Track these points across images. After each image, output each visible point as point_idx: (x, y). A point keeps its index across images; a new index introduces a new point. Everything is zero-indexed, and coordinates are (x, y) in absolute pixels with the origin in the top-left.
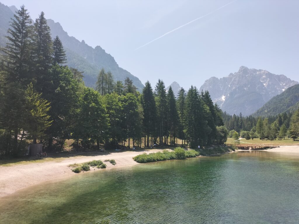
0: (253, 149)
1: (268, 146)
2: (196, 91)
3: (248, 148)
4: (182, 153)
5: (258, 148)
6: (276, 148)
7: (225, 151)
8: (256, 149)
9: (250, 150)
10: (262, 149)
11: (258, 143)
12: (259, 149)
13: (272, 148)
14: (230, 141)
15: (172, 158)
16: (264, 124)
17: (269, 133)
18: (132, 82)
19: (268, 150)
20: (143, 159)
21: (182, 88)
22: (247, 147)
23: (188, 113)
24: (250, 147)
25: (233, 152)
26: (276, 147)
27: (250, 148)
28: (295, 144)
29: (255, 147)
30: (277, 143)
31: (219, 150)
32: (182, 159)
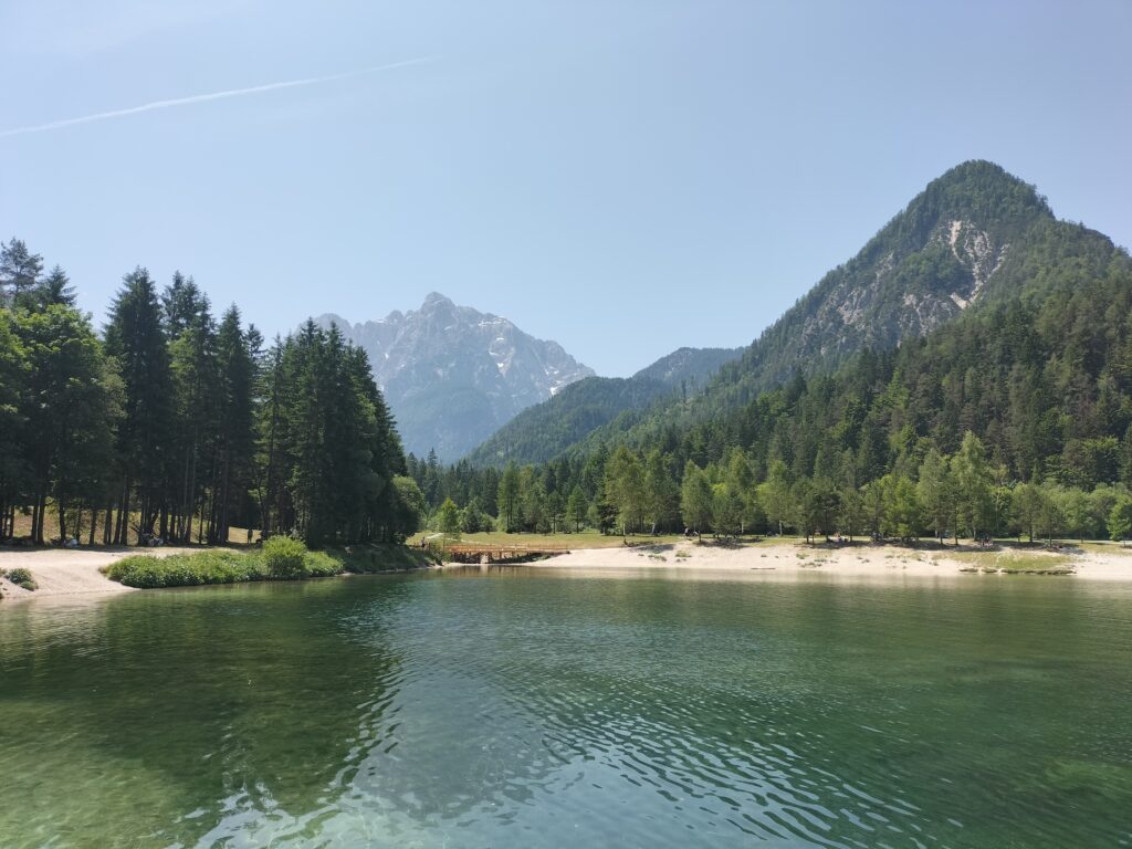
0: (491, 561)
1: (536, 550)
2: (336, 338)
3: (477, 558)
4: (297, 557)
5: (509, 556)
6: (560, 557)
7: (416, 562)
8: (501, 561)
9: (484, 563)
10: (519, 560)
12: (510, 560)
13: (549, 556)
15: (255, 578)
16: (523, 483)
17: (537, 513)
18: (39, 264)
19: (539, 563)
20: (151, 573)
22: (474, 557)
23: (306, 416)
24: (482, 553)
25: (437, 567)
26: (560, 554)
27: (484, 559)
28: (611, 544)
29: (500, 553)
30: (562, 542)
31: (398, 560)
32: (295, 579)
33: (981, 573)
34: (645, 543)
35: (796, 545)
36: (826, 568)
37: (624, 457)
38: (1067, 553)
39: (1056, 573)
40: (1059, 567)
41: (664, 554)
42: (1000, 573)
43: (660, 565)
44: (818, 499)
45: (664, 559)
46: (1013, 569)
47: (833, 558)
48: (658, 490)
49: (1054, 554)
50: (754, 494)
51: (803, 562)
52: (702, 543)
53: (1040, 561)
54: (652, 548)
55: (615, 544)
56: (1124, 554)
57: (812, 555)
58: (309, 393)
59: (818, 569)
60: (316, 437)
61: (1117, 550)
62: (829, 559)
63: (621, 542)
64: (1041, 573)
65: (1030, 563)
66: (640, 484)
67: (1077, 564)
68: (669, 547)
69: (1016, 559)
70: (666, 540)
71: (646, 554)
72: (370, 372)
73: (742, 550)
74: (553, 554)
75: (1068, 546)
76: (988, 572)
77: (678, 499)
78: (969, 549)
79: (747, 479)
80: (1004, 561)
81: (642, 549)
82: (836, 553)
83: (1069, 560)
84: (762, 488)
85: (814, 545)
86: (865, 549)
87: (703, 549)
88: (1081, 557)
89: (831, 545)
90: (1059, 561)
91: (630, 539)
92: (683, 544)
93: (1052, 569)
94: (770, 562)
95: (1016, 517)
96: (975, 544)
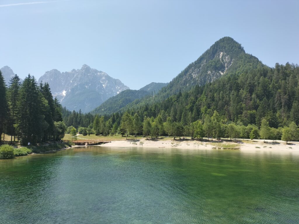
0: (88, 144)
1: (102, 142)
2: (34, 81)
3: (84, 144)
4: (10, 151)
5: (94, 143)
6: (108, 143)
7: (61, 147)
8: (91, 144)
9: (86, 146)
10: (96, 144)
11: (94, 138)
13: (105, 143)
14: (67, 137)
16: (101, 121)
17: (104, 130)
19: (102, 145)
21: (16, 75)
22: (83, 143)
23: (22, 105)
24: (86, 142)
25: (69, 148)
26: (108, 142)
27: (86, 144)
29: (91, 142)
30: (109, 139)
31: (55, 147)
32: (9, 158)
33: (217, 149)
34: (132, 139)
35: (172, 140)
36: (179, 147)
37: (127, 115)
38: (239, 143)
39: (236, 149)
40: (237, 147)
41: (137, 143)
42: (222, 149)
43: (135, 146)
44: (178, 128)
45: (136, 144)
46: (225, 148)
47: (180, 144)
48: (136, 124)
49: (236, 144)
50: (162, 126)
51: (173, 145)
52: (147, 139)
53: (232, 146)
54: (134, 141)
55: (124, 139)
56: (253, 144)
57: (175, 143)
58: (23, 98)
59: (176, 147)
60: (26, 111)
61: (252, 142)
62: (179, 144)
63: (126, 139)
64: (232, 149)
65: (230, 146)
66: (132, 123)
67: (241, 147)
68: (138, 141)
69: (226, 145)
70: (138, 138)
71: (132, 142)
72: (50, 90)
73: (158, 141)
74: (106, 142)
75: (240, 141)
76: (219, 148)
77: (142, 127)
78: (215, 142)
79: (161, 122)
80: (223, 146)
81: (131, 141)
82: (182, 142)
83: (239, 145)
84: (164, 124)
85: (176, 140)
86: (189, 141)
87: (147, 141)
88: (242, 144)
89: (181, 140)
90: (237, 145)
91: (128, 138)
92: (143, 139)
93: (235, 148)
94: (164, 145)
95: (227, 134)
96: (217, 140)
